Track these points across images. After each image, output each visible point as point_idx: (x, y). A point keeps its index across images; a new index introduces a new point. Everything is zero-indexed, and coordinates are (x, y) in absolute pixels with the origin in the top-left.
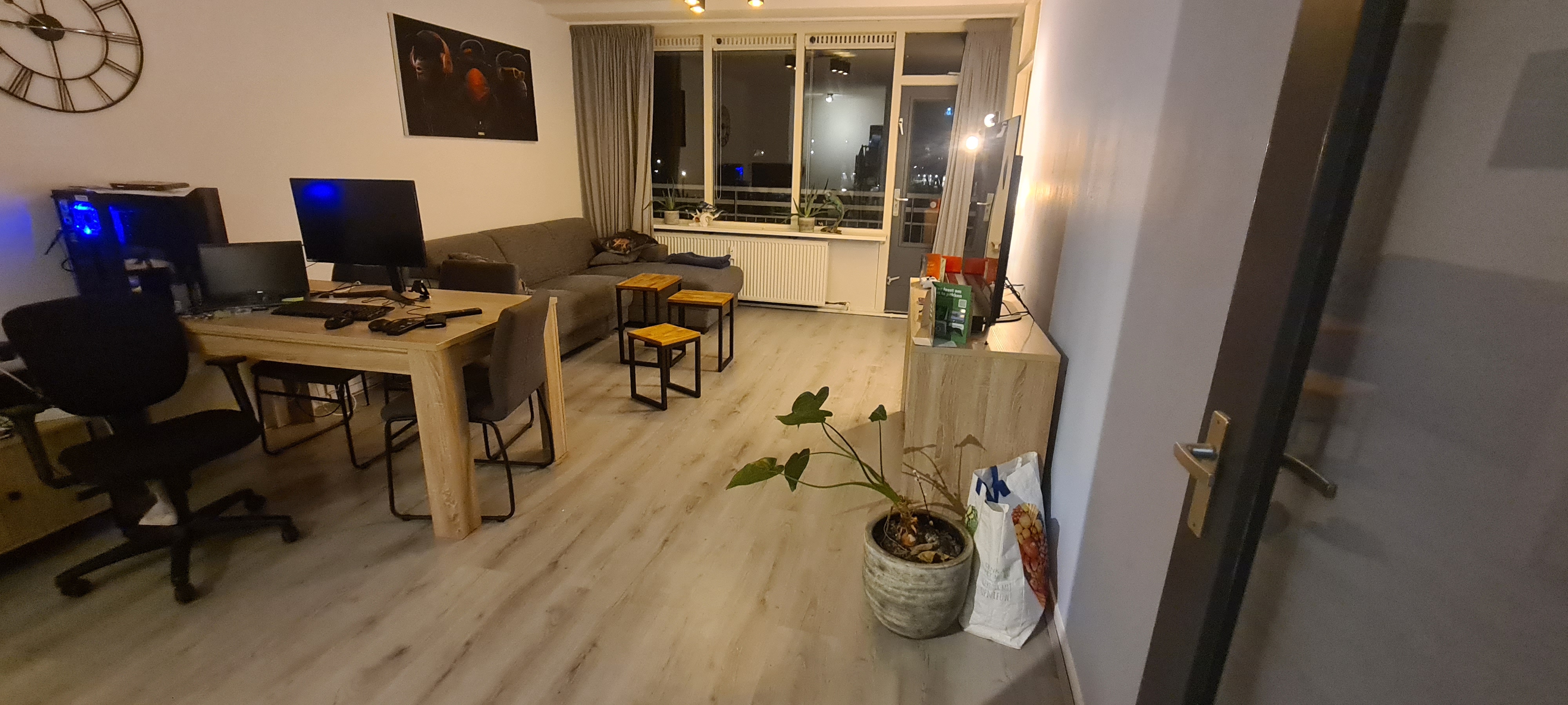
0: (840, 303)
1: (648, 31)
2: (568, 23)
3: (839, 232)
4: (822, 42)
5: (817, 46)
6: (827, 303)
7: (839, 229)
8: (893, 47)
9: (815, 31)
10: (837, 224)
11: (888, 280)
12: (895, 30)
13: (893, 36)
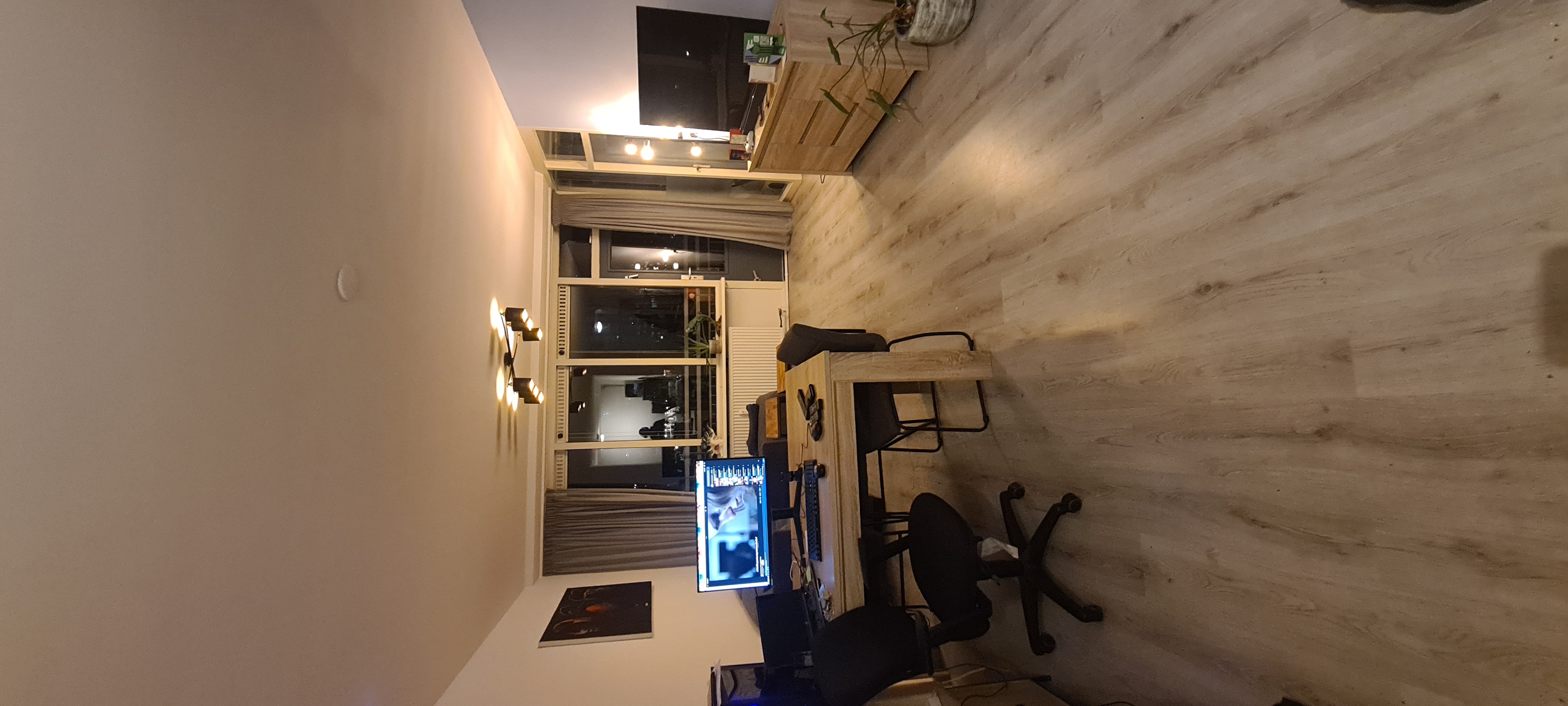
0: (780, 314)
1: (550, 495)
2: (540, 577)
3: (720, 320)
4: (564, 345)
5: (567, 350)
6: (781, 326)
7: (717, 320)
8: (569, 288)
9: (555, 350)
10: (713, 322)
11: (757, 280)
12: (557, 286)
13: (561, 288)
